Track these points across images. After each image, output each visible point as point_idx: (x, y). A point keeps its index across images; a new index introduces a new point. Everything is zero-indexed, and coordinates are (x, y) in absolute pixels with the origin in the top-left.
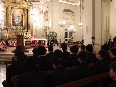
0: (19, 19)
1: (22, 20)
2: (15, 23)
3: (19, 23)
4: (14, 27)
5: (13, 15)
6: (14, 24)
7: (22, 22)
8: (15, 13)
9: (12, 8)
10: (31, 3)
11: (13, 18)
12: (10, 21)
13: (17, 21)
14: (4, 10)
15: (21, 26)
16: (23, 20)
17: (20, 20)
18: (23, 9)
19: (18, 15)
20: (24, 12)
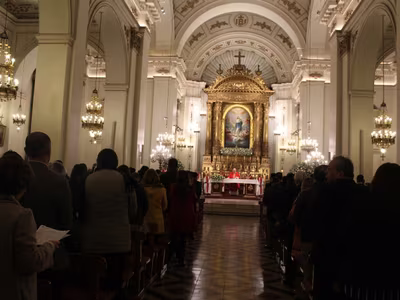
0: (240, 130)
1: (248, 131)
2: (231, 140)
3: (240, 140)
4: (228, 151)
5: (227, 120)
6: (228, 142)
7: (247, 138)
8: (230, 115)
9: (224, 105)
10: (271, 89)
11: (226, 127)
12: (220, 135)
13: (236, 136)
14: (205, 112)
15: (245, 147)
16: (252, 132)
17: (244, 132)
18: (252, 106)
19: (238, 121)
20: (253, 113)
